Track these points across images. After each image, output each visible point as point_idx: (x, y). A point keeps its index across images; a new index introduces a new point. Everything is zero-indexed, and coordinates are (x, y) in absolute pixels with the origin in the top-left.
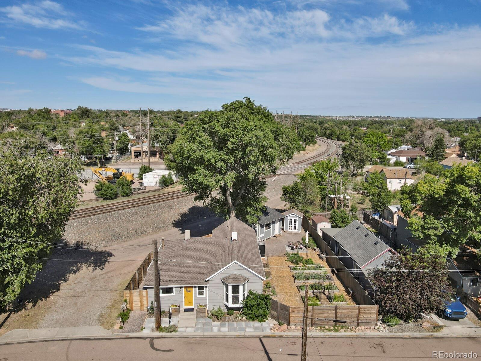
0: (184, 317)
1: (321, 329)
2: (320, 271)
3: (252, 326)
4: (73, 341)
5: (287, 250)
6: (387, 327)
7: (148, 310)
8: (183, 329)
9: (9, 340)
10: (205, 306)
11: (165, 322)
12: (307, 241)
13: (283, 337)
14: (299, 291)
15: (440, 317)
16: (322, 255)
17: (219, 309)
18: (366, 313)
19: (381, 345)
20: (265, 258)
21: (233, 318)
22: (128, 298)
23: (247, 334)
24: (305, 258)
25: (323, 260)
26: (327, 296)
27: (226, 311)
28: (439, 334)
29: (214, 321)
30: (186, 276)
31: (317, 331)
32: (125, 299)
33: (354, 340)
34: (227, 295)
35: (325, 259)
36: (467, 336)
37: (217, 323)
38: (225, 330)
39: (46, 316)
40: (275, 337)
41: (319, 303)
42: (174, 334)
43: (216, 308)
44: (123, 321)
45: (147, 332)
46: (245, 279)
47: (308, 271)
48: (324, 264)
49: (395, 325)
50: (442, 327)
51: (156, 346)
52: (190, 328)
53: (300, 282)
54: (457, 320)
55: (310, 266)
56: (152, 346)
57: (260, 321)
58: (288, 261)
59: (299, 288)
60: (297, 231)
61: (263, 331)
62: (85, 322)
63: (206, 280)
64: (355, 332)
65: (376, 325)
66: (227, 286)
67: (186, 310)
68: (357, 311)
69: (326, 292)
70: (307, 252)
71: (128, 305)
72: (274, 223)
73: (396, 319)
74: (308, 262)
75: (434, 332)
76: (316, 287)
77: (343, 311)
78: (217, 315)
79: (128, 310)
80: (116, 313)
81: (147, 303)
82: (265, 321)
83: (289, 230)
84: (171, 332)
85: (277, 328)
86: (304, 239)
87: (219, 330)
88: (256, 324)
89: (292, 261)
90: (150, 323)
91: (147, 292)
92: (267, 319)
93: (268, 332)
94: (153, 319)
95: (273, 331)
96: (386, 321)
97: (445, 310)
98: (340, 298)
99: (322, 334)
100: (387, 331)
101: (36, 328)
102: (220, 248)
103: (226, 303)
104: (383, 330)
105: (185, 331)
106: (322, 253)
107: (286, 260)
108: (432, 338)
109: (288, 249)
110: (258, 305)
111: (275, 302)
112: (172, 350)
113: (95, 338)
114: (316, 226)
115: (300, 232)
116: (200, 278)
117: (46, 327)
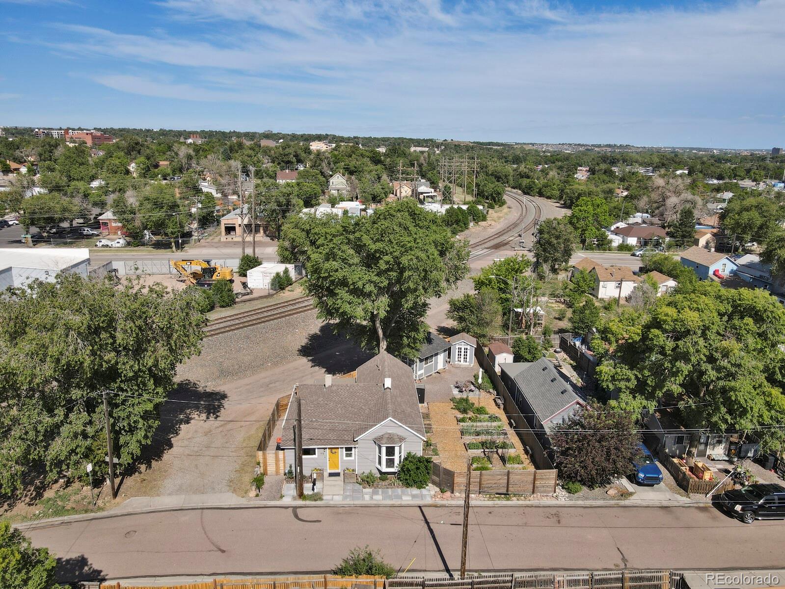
0: (329, 483)
1: (490, 497)
2: (495, 424)
3: (409, 493)
4: (205, 510)
5: (454, 392)
6: (567, 495)
7: (285, 474)
8: (329, 497)
9: (130, 510)
10: (353, 470)
11: (307, 488)
12: (480, 381)
13: (445, 506)
14: (467, 450)
15: (632, 482)
16: (499, 401)
17: (370, 473)
18: (543, 479)
19: (557, 515)
20: (425, 404)
21: (387, 484)
22: (261, 461)
23: (404, 503)
24: (476, 405)
25: (499, 408)
26: (500, 457)
27: (379, 475)
28: (626, 502)
29: (364, 488)
30: (330, 435)
31: (486, 499)
32: (258, 461)
33: (527, 510)
34: (380, 458)
35: (502, 406)
36: (657, 504)
37: (368, 490)
38: (379, 498)
39: (165, 481)
40: (436, 506)
41: (490, 466)
42: (318, 503)
43: (367, 472)
44: (259, 488)
45: (287, 501)
46: (402, 439)
47: (479, 424)
48: (501, 414)
49: (576, 492)
50: (631, 494)
51: (300, 516)
52: (337, 496)
53: (468, 439)
54: (652, 485)
55: (482, 416)
56: (296, 516)
57: (420, 487)
58: (454, 409)
59: (468, 447)
60: (467, 363)
61: (422, 499)
62: (214, 489)
63: (355, 440)
64: (529, 500)
65: (555, 492)
66: (380, 448)
67: (331, 475)
68: (532, 477)
69: (500, 451)
70: (479, 395)
71: (262, 469)
72: (436, 354)
73: (577, 485)
74: (481, 411)
75: (621, 500)
76: (488, 445)
77: (517, 477)
78: (367, 481)
79: (261, 474)
80: (247, 478)
81: (284, 466)
82: (424, 488)
83: (457, 363)
84: (316, 500)
85: (439, 496)
86: (476, 377)
87: (372, 498)
88: (415, 491)
89: (459, 409)
90: (290, 490)
91: (284, 454)
92: (427, 485)
93: (428, 501)
94: (293, 485)
95: (434, 499)
96: (566, 487)
97: (637, 475)
98: (516, 460)
99: (490, 503)
100: (566, 499)
101: (158, 495)
102: (370, 398)
103: (379, 467)
104: (562, 497)
105: (332, 499)
106: (499, 398)
107: (452, 408)
108: (617, 507)
109: (456, 392)
110: (418, 468)
111: (436, 466)
112: (320, 521)
113: (229, 507)
114: (493, 359)
115: (471, 366)
116: (347, 438)
117: (169, 494)
